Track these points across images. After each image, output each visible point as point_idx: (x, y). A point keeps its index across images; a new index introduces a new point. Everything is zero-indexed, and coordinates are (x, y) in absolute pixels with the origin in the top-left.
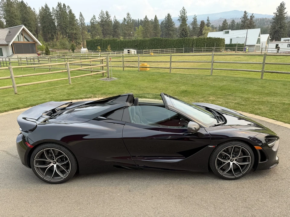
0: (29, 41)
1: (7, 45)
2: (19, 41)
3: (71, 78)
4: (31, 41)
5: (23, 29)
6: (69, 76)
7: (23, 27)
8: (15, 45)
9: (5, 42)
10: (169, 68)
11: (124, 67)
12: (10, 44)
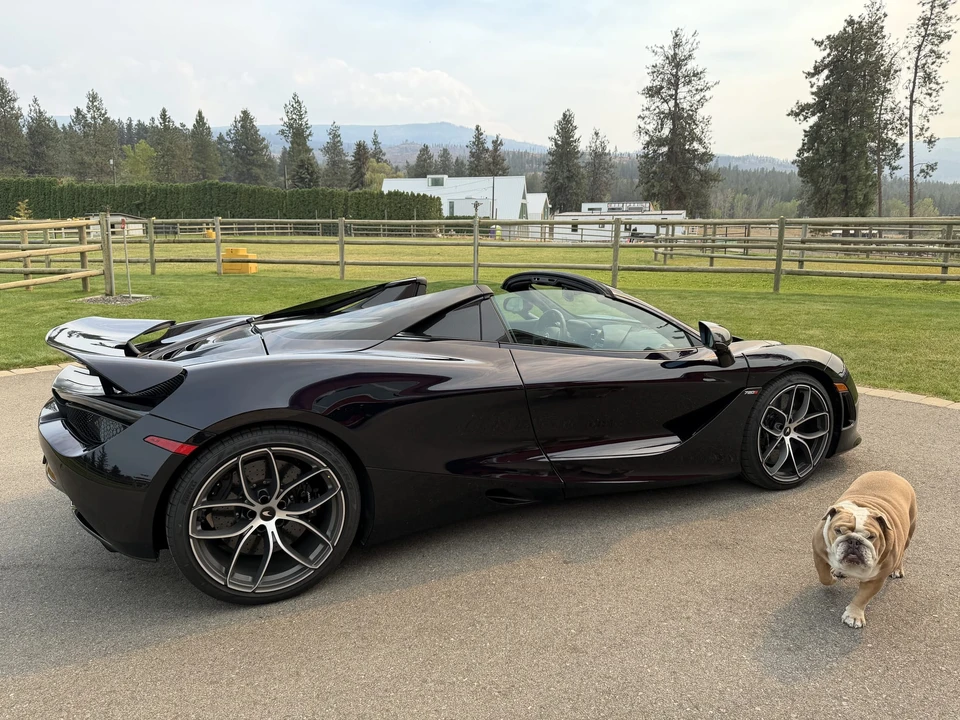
10: (337, 264)
11: (154, 262)
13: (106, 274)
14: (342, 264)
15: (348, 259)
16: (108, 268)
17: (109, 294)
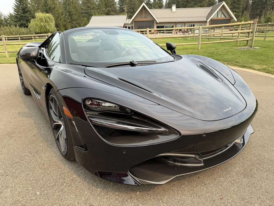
0: (226, 17)
1: (206, 22)
2: (217, 17)
3: (201, 43)
4: (228, 17)
6: (199, 41)
7: (224, 3)
8: (212, 21)
12: (208, 21)
13: (252, 40)
16: (253, 38)
17: (251, 47)
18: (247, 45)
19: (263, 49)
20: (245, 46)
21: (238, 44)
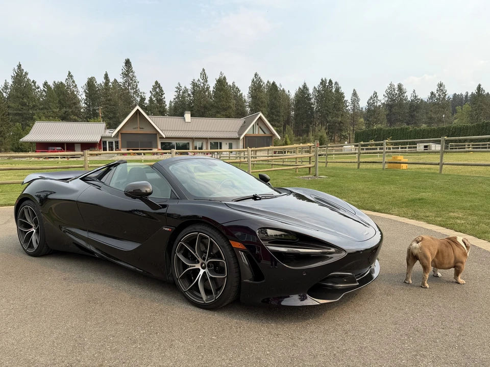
0: (265, 133)
1: (239, 139)
2: (253, 133)
3: (251, 171)
4: (268, 134)
5: (260, 118)
7: (261, 114)
8: (247, 138)
9: (236, 136)
10: (438, 164)
11: (359, 163)
12: (242, 137)
13: (315, 167)
14: (441, 164)
15: (444, 161)
16: (316, 164)
17: (315, 176)
18: (309, 174)
19: (332, 178)
20: (307, 174)
21: (297, 172)
